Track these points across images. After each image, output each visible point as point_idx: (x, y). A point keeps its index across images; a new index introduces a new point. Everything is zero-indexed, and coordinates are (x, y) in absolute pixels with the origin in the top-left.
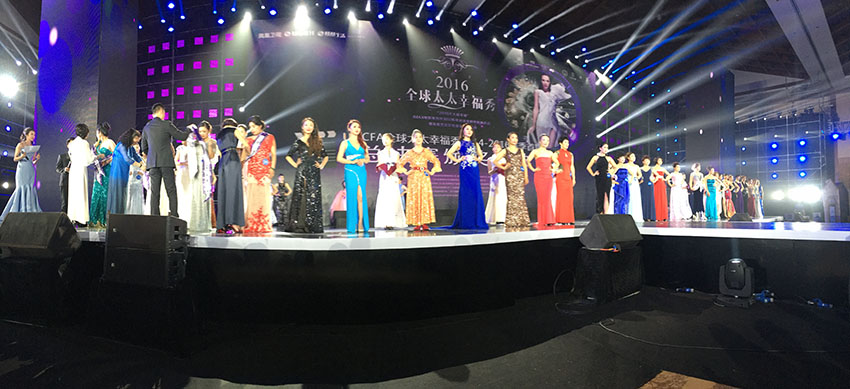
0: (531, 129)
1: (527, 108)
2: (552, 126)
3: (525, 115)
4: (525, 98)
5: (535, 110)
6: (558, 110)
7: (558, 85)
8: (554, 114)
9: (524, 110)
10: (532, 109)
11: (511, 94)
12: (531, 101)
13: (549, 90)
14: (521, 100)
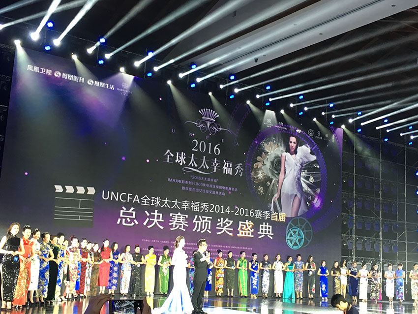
0: (276, 195)
1: (273, 173)
2: (296, 192)
3: (271, 180)
4: (272, 163)
5: (281, 175)
6: (303, 174)
7: (304, 147)
8: (299, 179)
9: (270, 175)
10: (278, 174)
11: (259, 158)
12: (277, 165)
13: (295, 152)
14: (268, 164)
